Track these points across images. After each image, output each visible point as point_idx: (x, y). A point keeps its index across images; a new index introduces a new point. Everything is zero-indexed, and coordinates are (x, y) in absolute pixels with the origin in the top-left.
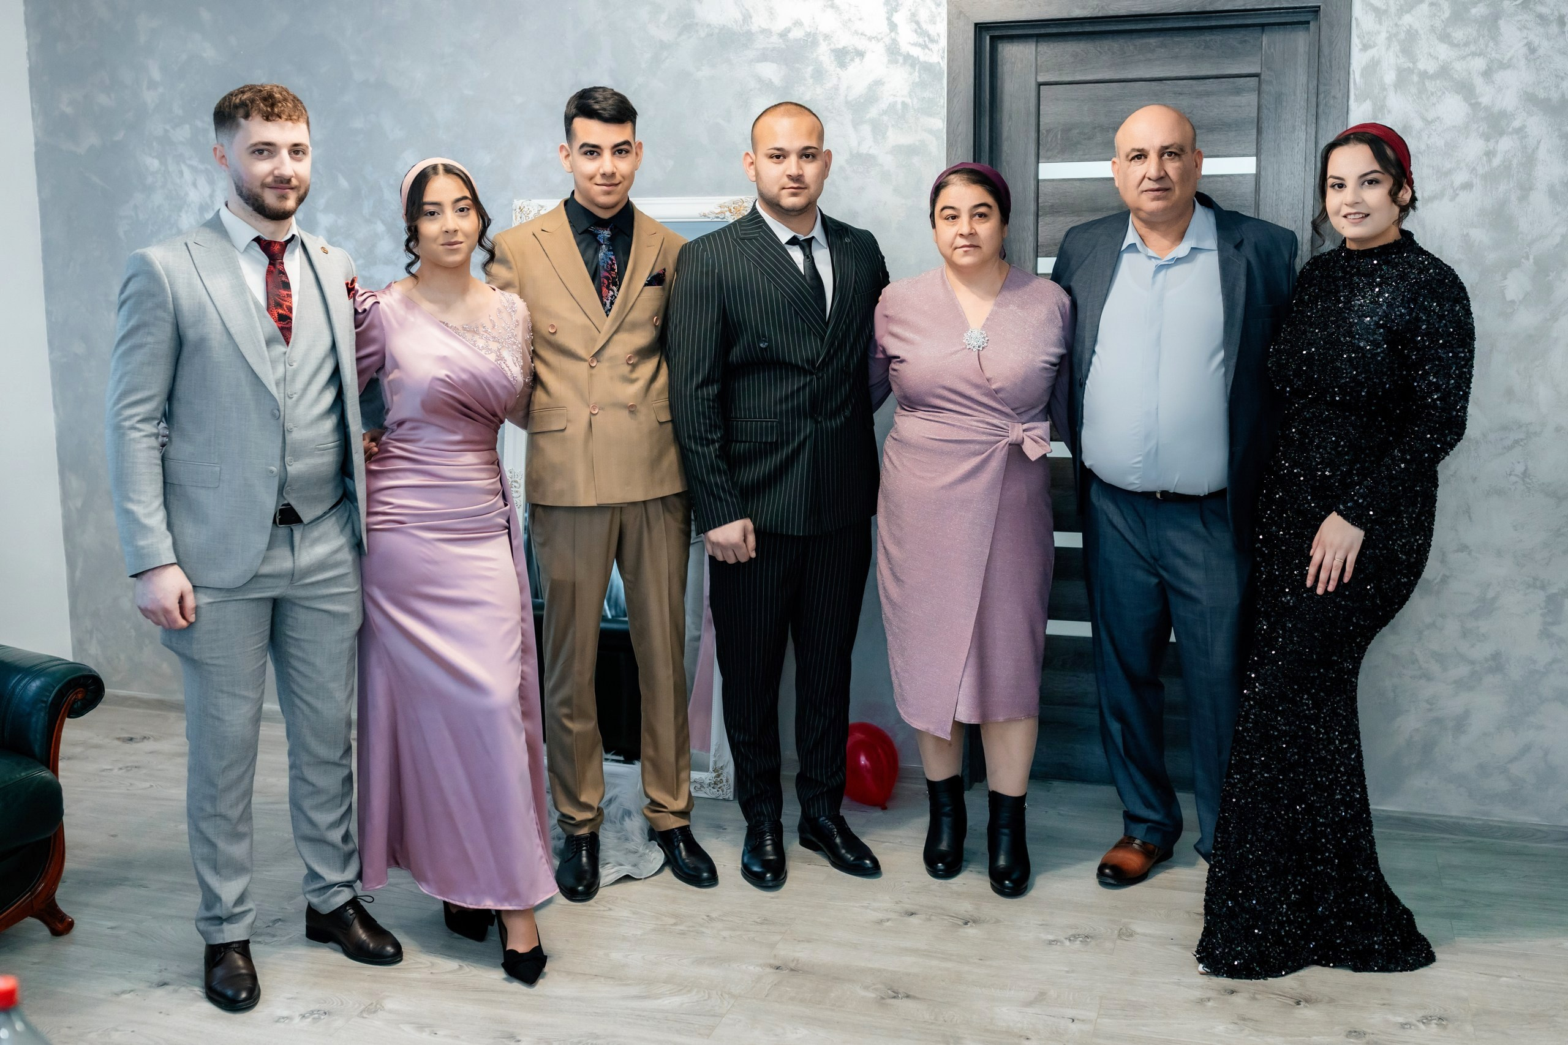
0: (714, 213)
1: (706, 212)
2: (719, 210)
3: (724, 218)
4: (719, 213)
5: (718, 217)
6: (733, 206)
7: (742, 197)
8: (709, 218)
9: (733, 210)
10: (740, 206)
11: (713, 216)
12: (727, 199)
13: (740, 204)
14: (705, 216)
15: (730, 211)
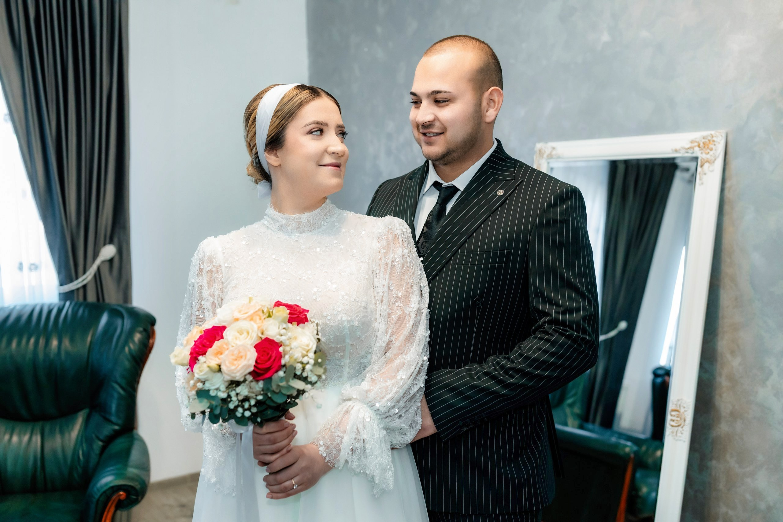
0: (684, 148)
1: (678, 147)
2: (687, 146)
3: (693, 153)
4: (689, 148)
5: (687, 152)
6: (703, 141)
7: (713, 132)
8: (680, 153)
9: (702, 145)
10: (709, 140)
11: (683, 151)
12: (697, 135)
13: (710, 138)
14: (676, 151)
15: (699, 146)
